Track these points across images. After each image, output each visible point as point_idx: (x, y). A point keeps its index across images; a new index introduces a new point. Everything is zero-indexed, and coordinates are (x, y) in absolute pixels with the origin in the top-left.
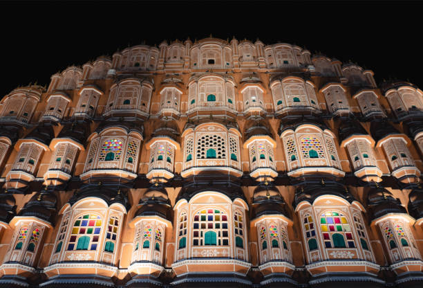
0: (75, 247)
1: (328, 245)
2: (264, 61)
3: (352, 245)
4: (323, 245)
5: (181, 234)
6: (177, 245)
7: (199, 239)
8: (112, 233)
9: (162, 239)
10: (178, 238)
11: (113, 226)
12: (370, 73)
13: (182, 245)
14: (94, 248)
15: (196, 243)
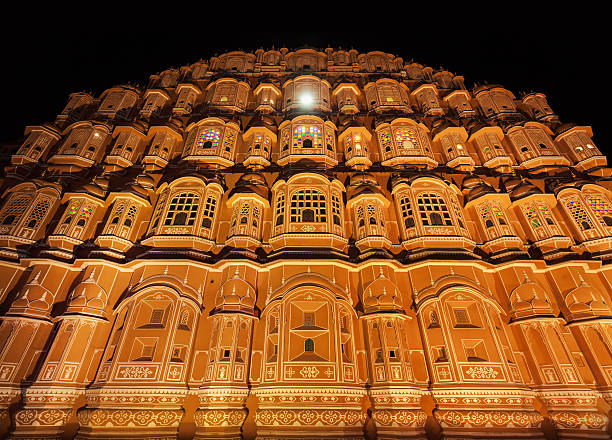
0: (172, 222)
1: (425, 223)
2: (357, 67)
3: (449, 223)
4: (421, 223)
5: (278, 212)
6: (274, 222)
7: (297, 216)
8: (210, 211)
9: (260, 216)
10: (275, 217)
11: (211, 204)
12: (462, 78)
13: (280, 221)
14: (191, 223)
15: (293, 220)
